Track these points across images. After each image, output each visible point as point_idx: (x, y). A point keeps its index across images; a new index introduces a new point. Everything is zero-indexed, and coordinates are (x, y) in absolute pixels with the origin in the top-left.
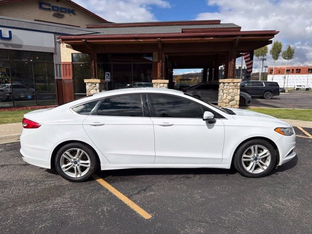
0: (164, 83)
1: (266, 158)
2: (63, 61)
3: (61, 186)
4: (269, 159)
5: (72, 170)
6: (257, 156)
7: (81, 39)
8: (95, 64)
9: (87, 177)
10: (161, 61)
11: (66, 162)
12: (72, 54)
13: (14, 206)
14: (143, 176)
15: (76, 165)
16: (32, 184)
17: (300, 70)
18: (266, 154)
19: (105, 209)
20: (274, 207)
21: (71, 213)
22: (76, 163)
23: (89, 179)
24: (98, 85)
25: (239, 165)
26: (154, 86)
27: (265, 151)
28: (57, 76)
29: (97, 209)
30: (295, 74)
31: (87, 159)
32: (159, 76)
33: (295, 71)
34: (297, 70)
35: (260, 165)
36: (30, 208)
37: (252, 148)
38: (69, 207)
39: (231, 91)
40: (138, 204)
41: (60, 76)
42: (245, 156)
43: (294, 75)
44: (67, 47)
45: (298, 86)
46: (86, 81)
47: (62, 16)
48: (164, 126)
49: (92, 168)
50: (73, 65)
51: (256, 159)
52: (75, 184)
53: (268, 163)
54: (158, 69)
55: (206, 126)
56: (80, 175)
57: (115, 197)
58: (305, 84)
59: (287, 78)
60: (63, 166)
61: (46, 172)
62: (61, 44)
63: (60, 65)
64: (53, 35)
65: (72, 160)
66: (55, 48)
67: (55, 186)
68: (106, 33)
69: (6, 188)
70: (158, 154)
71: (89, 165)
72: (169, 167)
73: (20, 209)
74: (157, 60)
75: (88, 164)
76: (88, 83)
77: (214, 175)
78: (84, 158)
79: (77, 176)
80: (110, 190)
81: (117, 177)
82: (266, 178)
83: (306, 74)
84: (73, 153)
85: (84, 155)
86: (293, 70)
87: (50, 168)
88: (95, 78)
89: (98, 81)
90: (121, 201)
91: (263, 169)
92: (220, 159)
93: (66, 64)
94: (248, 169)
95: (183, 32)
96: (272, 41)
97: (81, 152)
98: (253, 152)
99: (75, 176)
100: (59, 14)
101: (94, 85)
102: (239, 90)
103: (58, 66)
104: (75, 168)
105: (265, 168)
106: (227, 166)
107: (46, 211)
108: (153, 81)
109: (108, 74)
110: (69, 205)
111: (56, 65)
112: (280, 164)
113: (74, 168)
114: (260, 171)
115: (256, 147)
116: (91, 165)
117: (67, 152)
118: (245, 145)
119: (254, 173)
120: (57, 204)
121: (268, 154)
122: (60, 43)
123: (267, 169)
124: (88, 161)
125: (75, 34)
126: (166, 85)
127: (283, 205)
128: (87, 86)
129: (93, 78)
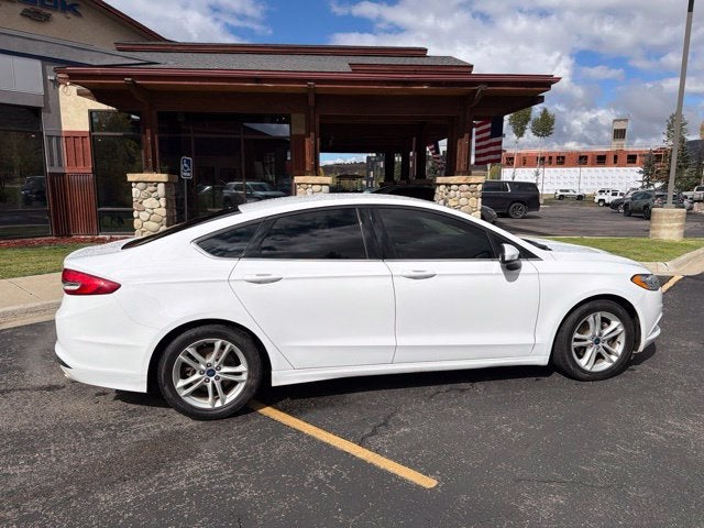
0: (322, 185)
1: (615, 338)
2: (66, 127)
3: (177, 432)
4: (622, 339)
5: (201, 392)
6: (600, 335)
7: (122, 77)
8: (153, 138)
9: (238, 405)
10: (312, 134)
11: (185, 372)
12: (91, 113)
13: (84, 493)
14: (361, 394)
15: (212, 379)
16: (101, 434)
17: (563, 158)
18: (616, 329)
19: (321, 476)
20: (666, 436)
21: (246, 494)
22: (211, 373)
23: (242, 409)
24: (161, 187)
25: (567, 356)
26: (300, 190)
27: (615, 324)
28: (52, 165)
29: (305, 479)
30: (554, 166)
31: (237, 363)
32: (307, 169)
33: (554, 160)
34: (558, 158)
35: (605, 354)
36: (129, 493)
37: (590, 319)
38: (230, 481)
39: (463, 201)
40: (390, 457)
41: (60, 165)
42: (577, 336)
43: (552, 169)
44: (80, 93)
45: (561, 191)
46: (131, 177)
47: (47, 18)
48: (415, 278)
49: (254, 382)
50: (93, 138)
51: (597, 341)
52: (213, 425)
53: (619, 349)
54: (307, 152)
55: (503, 276)
56: (223, 401)
57: (328, 445)
58: (576, 188)
59: (541, 176)
60: (181, 383)
61: (120, 402)
62: (61, 87)
63: (58, 138)
64: (38, 63)
65: (203, 367)
66: (46, 96)
67: (162, 432)
68: (171, 64)
69: (34, 451)
70: (403, 341)
71: (244, 377)
72: (423, 370)
73: (104, 498)
74: (303, 132)
75: (240, 374)
76: (137, 182)
77: (513, 381)
78: (232, 360)
79: (213, 404)
80: (306, 432)
81: (304, 401)
82: (616, 380)
83: (576, 166)
84: (205, 350)
85: (232, 353)
86: (550, 158)
87: (145, 391)
88: (155, 170)
89: (164, 177)
90: (348, 453)
91: (611, 361)
92: (529, 345)
93: (74, 137)
94: (583, 362)
95: (354, 71)
96: (543, 97)
97: (223, 347)
98: (591, 326)
99: (210, 407)
100: (38, 13)
101: (152, 188)
102: (480, 200)
103: (54, 140)
104: (209, 385)
105: (614, 358)
106: (542, 359)
107: (179, 494)
108: (297, 179)
109: (188, 162)
110: (227, 474)
111: (50, 137)
112: (641, 349)
113: (206, 387)
114: (604, 365)
115: (599, 315)
116: (249, 377)
117: (190, 350)
118: (577, 312)
119: (593, 370)
120: (195, 475)
121: (620, 329)
122: (56, 83)
123: (618, 361)
124: (243, 368)
125: (95, 64)
126: (326, 188)
127: (681, 431)
128: (134, 190)
129: (149, 171)
